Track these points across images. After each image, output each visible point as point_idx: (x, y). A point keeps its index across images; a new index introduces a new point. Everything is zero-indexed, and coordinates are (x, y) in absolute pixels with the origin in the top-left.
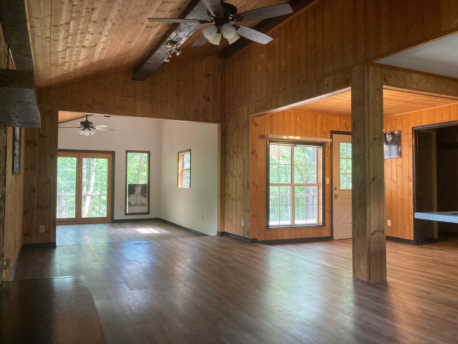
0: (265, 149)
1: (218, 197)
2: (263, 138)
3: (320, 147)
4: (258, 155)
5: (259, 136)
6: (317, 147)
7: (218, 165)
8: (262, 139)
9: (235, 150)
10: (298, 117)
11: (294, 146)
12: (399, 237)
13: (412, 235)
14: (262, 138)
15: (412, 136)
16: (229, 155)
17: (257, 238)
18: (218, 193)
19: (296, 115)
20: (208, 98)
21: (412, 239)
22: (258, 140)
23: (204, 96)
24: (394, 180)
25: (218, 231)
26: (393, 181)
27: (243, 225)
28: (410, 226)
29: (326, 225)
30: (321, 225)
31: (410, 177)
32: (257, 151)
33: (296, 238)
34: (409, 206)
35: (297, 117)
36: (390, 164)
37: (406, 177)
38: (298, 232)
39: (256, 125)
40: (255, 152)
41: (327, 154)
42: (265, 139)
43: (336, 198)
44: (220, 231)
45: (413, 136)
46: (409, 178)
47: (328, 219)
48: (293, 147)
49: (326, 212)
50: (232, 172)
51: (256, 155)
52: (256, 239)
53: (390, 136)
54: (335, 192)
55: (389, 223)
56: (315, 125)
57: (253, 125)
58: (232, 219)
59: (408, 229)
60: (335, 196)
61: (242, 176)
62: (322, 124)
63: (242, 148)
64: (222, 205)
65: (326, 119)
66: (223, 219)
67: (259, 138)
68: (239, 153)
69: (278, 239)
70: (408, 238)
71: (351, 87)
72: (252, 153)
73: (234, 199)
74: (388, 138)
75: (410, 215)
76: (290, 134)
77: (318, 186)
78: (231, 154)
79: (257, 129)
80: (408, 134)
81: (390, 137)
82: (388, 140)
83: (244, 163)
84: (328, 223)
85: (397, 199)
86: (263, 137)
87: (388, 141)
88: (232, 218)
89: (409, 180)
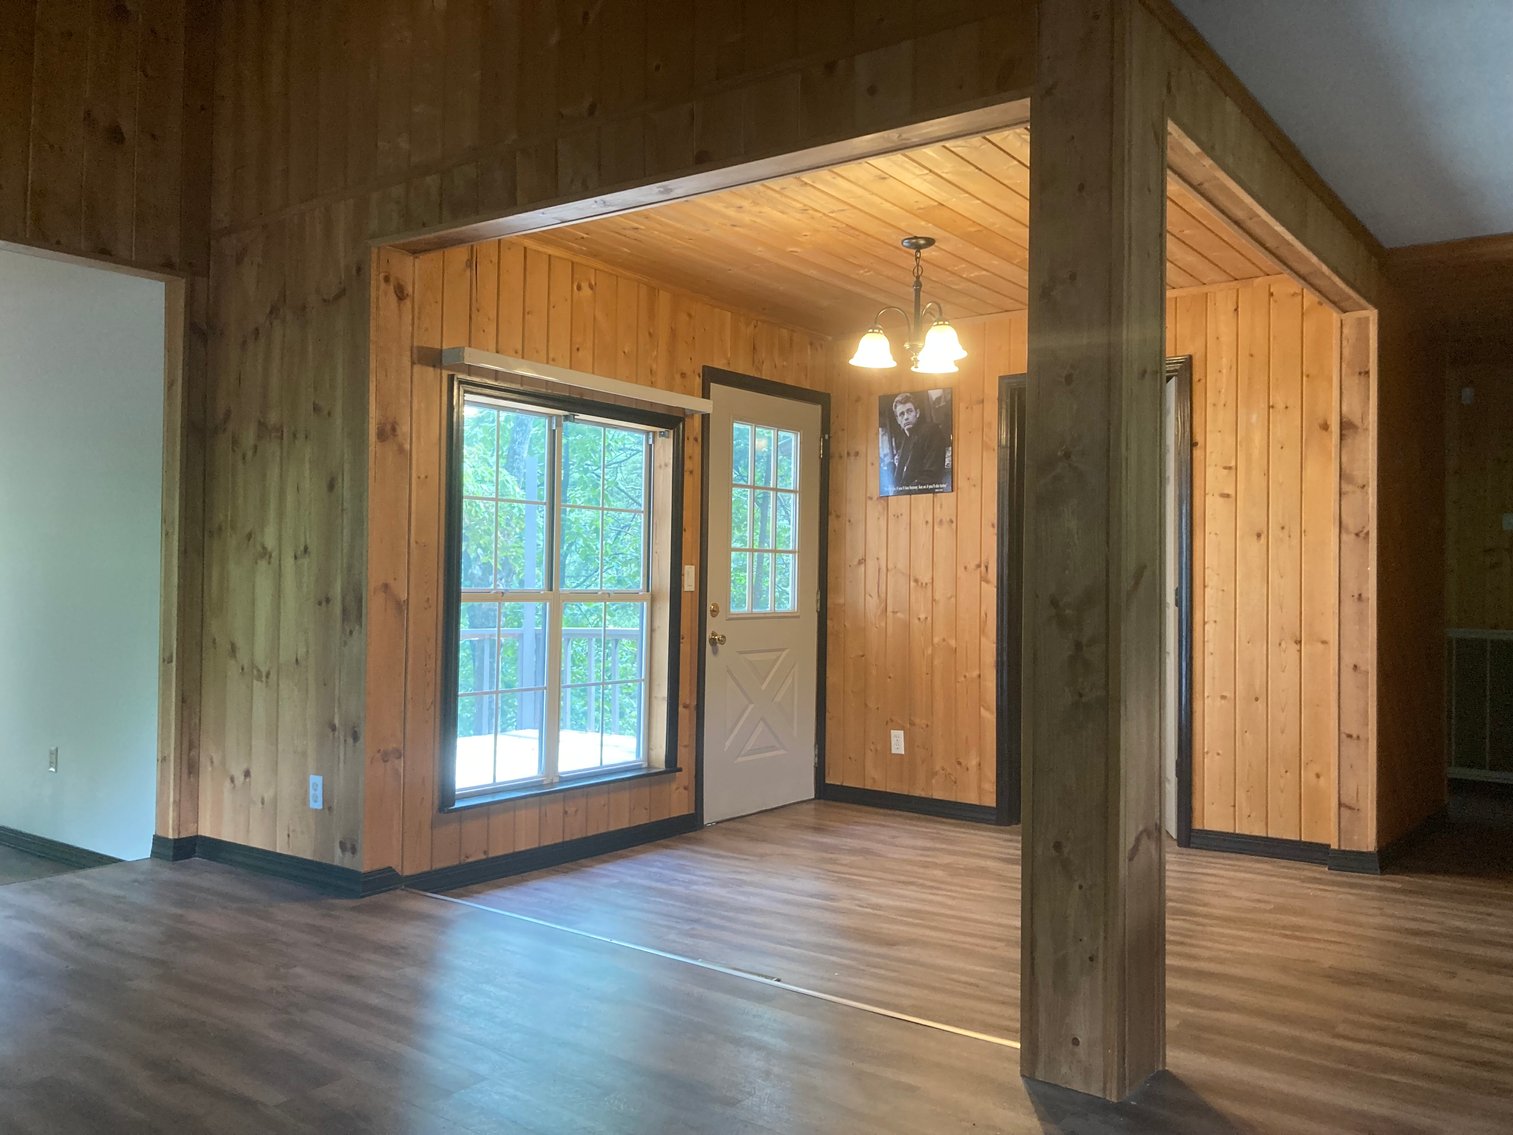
0: (444, 423)
1: (166, 660)
2: (434, 366)
3: (662, 435)
4: (407, 447)
5: (415, 351)
6: (648, 432)
7: (167, 494)
8: (430, 372)
9: (273, 418)
10: (585, 286)
11: (566, 418)
12: (938, 795)
13: (990, 786)
14: (428, 365)
15: (1000, 408)
16: (235, 442)
17: (395, 864)
18: (165, 637)
19: (576, 276)
20: (116, 135)
21: (990, 801)
22: (409, 372)
23: (88, 114)
24: (920, 577)
25: (161, 834)
26: (916, 581)
27: (316, 804)
28: (981, 753)
29: (678, 766)
30: (662, 767)
31: (987, 567)
32: (404, 428)
33: (567, 839)
34: (980, 676)
35: (579, 288)
36: (905, 518)
37: (972, 566)
38: (576, 811)
39: (401, 294)
40: (394, 429)
41: (688, 465)
42: (445, 373)
43: (715, 652)
44: (171, 837)
45: (1004, 411)
46: (983, 568)
47: (686, 743)
48: (559, 425)
49: (681, 709)
50: (247, 530)
51: (401, 450)
52: (390, 869)
53: (909, 405)
54: (713, 626)
55: (898, 742)
56: (650, 334)
57: (386, 294)
58: (247, 774)
59: (973, 762)
60: (713, 642)
61: (312, 548)
62: (673, 333)
63: (316, 409)
64: (183, 701)
65: (690, 315)
66: (190, 773)
67: (413, 363)
68: (301, 436)
69: (491, 855)
70: (972, 798)
71: (1029, 99)
72: (382, 435)
73: (264, 670)
74: (902, 414)
75: (984, 712)
76: (553, 360)
77: (649, 598)
78: (249, 437)
79: (408, 318)
80: (983, 401)
81: (909, 411)
82: (901, 421)
83: (331, 486)
84: (685, 757)
85: (930, 652)
86: (432, 358)
87: (902, 426)
88: (244, 766)
89: (984, 579)
